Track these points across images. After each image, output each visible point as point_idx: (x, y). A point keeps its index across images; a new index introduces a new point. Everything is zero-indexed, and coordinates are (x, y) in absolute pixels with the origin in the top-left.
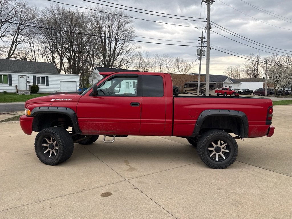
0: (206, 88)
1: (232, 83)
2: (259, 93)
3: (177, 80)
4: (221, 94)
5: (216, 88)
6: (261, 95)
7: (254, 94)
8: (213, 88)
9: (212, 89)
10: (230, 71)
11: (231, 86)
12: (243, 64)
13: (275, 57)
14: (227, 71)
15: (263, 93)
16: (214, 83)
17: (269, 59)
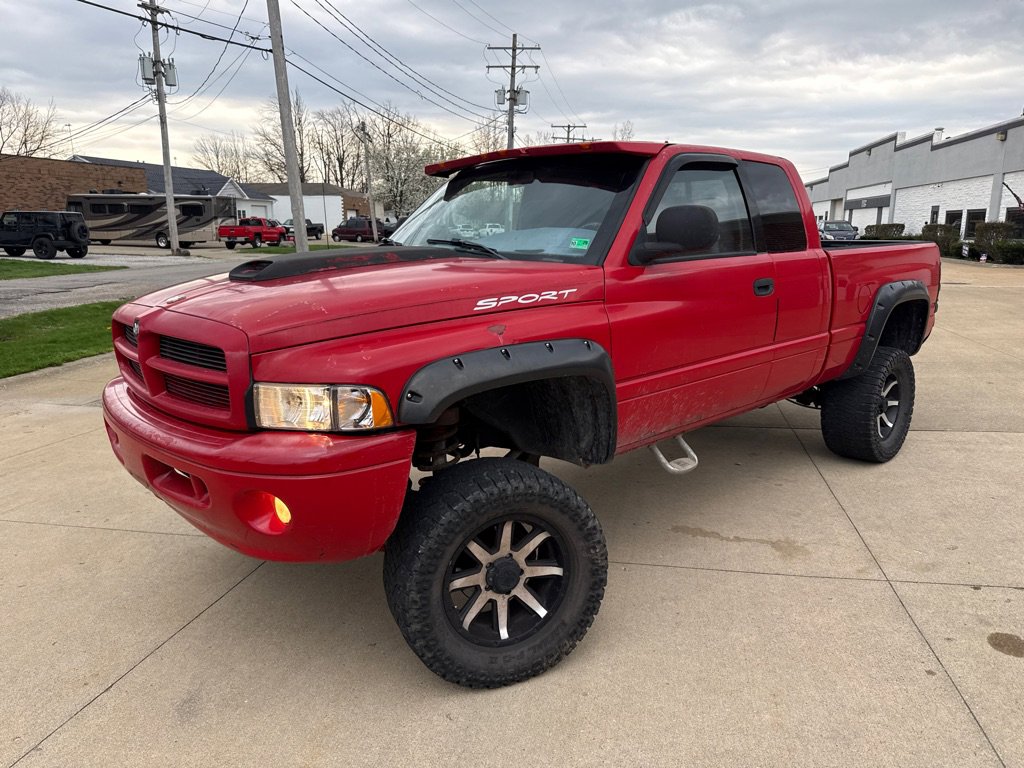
0: (166, 221)
1: (247, 198)
2: (354, 233)
3: (25, 185)
4: (242, 239)
5: (216, 218)
6: (359, 238)
7: (337, 238)
8: (202, 219)
9: (198, 220)
10: (212, 156)
11: (244, 212)
12: (253, 131)
13: (351, 112)
14: (199, 155)
15: (365, 233)
16: (207, 200)
17: (330, 118)
